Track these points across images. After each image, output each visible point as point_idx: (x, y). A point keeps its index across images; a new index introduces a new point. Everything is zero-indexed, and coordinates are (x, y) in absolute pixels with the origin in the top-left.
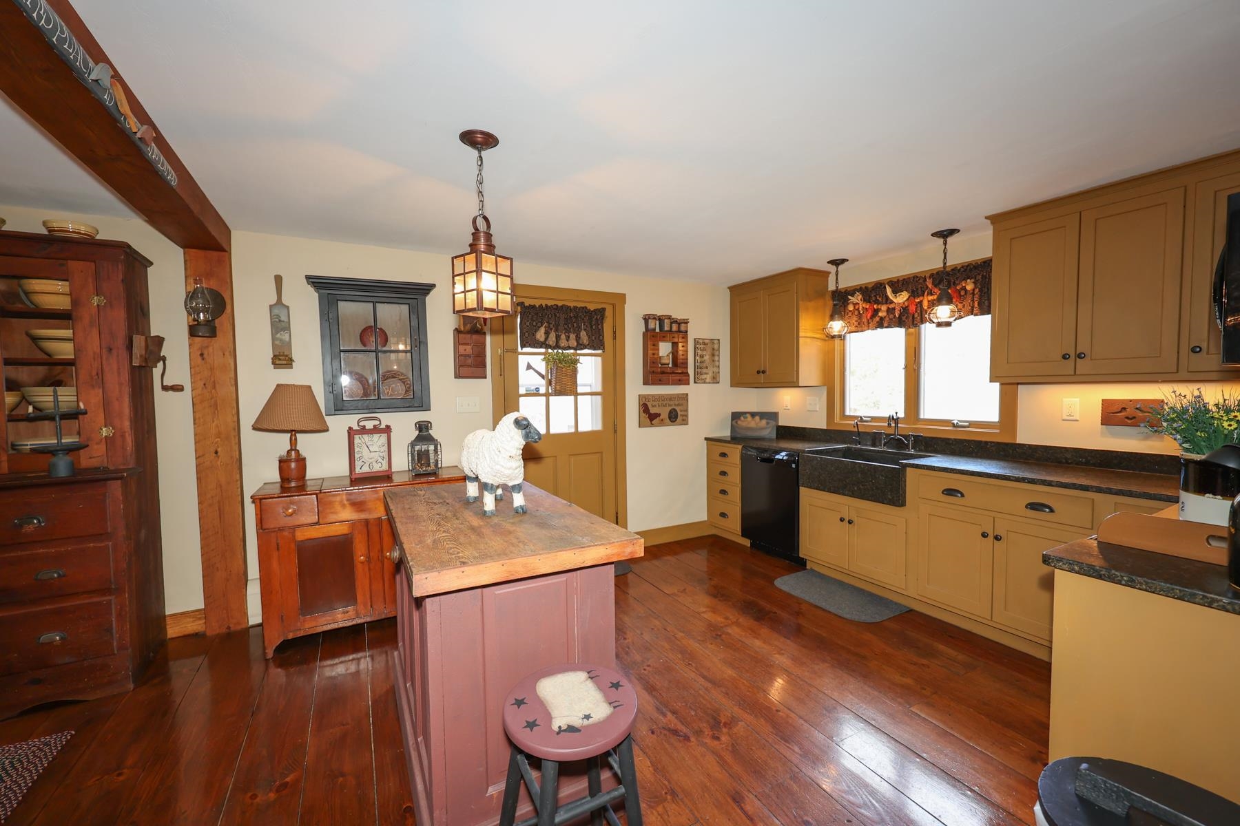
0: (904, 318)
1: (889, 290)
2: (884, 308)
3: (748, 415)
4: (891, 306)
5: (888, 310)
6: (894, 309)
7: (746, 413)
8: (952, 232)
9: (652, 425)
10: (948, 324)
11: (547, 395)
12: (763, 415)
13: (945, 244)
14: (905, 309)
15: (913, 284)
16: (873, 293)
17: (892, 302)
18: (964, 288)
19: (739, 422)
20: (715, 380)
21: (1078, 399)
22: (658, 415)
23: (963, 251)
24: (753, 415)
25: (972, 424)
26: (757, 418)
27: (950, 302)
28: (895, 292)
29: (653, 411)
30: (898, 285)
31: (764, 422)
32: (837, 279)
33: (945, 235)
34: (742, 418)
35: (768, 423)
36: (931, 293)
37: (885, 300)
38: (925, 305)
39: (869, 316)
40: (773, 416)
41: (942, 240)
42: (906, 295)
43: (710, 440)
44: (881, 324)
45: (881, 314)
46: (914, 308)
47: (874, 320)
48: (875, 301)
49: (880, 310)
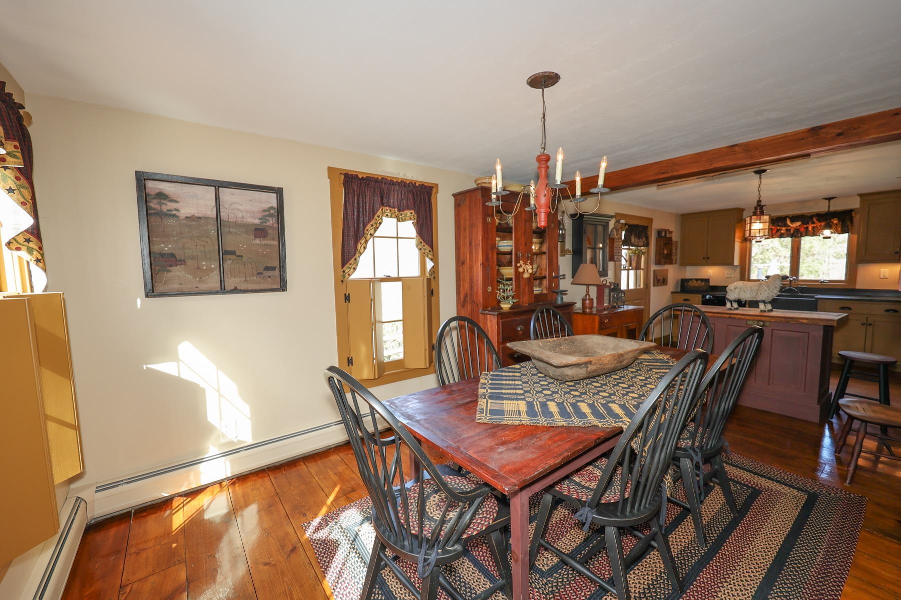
0: (795, 234)
1: (788, 220)
2: (784, 229)
4: (789, 228)
5: (787, 230)
6: (790, 230)
7: (693, 279)
8: (833, 198)
9: (658, 286)
11: (628, 270)
12: (702, 280)
13: (829, 203)
14: (798, 230)
15: (805, 219)
17: (789, 226)
18: (832, 222)
20: (676, 263)
21: (888, 270)
22: (659, 281)
24: (697, 280)
25: (830, 281)
26: (699, 281)
28: (792, 221)
29: (658, 278)
30: (794, 219)
31: (703, 283)
33: (829, 199)
35: (705, 284)
36: (813, 223)
37: (786, 225)
38: (810, 228)
39: (774, 232)
40: (707, 281)
41: (827, 201)
42: (798, 224)
43: (672, 293)
44: (781, 236)
45: (782, 232)
46: (804, 229)
47: (775, 234)
48: (779, 226)
49: (781, 230)
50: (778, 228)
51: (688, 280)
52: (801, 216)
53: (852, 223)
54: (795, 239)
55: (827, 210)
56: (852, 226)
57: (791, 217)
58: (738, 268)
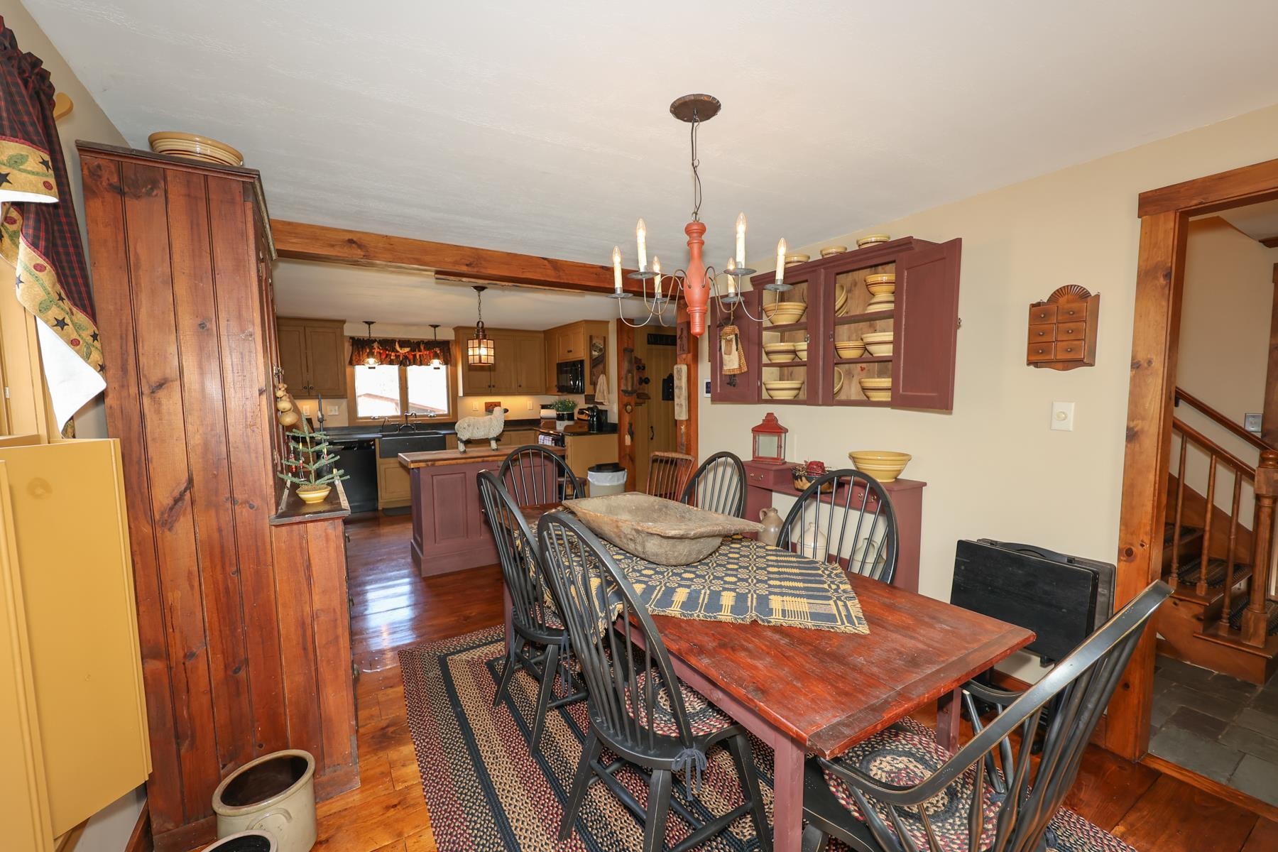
0: (404, 361)
1: (397, 344)
2: (393, 354)
4: (398, 354)
6: (399, 356)
8: (437, 326)
10: (439, 368)
13: (435, 331)
14: (406, 357)
15: (415, 345)
16: (388, 344)
17: (398, 352)
27: (439, 358)
28: (401, 347)
30: (404, 343)
32: (370, 331)
33: (435, 327)
36: (420, 351)
37: (394, 350)
38: (418, 357)
39: (384, 357)
41: (433, 329)
42: (407, 350)
44: (391, 363)
45: (392, 358)
46: (411, 357)
47: (385, 360)
48: (387, 350)
49: (391, 355)
50: (387, 352)
52: (409, 341)
53: (450, 354)
54: (402, 367)
55: (433, 338)
56: (450, 358)
57: (399, 342)
58: (344, 403)
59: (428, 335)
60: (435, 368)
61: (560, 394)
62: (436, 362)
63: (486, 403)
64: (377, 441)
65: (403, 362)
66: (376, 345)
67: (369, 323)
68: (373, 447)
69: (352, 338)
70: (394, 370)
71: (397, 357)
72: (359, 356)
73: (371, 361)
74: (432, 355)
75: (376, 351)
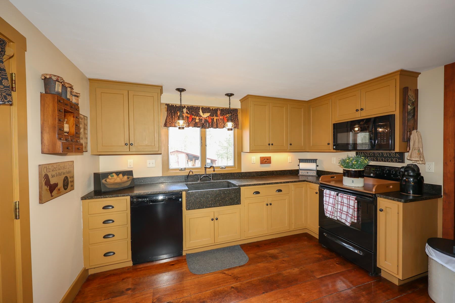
1: (201, 110)
2: (197, 118)
3: (114, 174)
6: (202, 119)
7: (111, 173)
10: (231, 129)
12: (124, 173)
13: (230, 99)
14: (206, 121)
15: (213, 111)
16: (194, 110)
17: (201, 117)
19: (108, 180)
21: (255, 157)
22: (56, 185)
23: (236, 104)
24: (118, 173)
26: (121, 175)
28: (203, 112)
29: (52, 181)
30: (205, 110)
31: (126, 177)
32: (181, 98)
33: (230, 95)
34: (110, 177)
35: (128, 178)
36: (217, 116)
37: (198, 115)
38: (215, 121)
39: (190, 120)
40: (130, 173)
41: (228, 97)
42: (208, 114)
43: (83, 198)
44: (196, 125)
45: (196, 121)
46: (210, 121)
47: (192, 123)
48: (193, 114)
49: (195, 119)
50: (193, 117)
51: (106, 175)
52: (209, 108)
53: (238, 119)
54: (203, 130)
55: (228, 107)
56: (238, 121)
57: (202, 108)
58: (159, 158)
59: (223, 103)
60: (229, 129)
61: (335, 151)
62: (230, 125)
63: (260, 157)
64: (184, 194)
65: (204, 125)
66: (185, 110)
67: (181, 90)
68: (180, 200)
69: (167, 105)
70: (197, 130)
71: (201, 120)
72: (172, 120)
73: (181, 122)
74: (226, 119)
75: (185, 115)
